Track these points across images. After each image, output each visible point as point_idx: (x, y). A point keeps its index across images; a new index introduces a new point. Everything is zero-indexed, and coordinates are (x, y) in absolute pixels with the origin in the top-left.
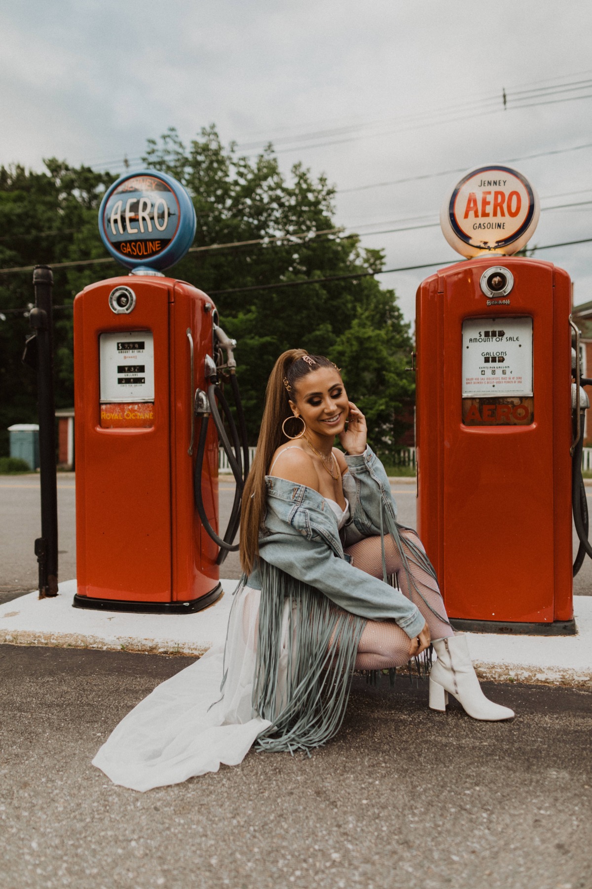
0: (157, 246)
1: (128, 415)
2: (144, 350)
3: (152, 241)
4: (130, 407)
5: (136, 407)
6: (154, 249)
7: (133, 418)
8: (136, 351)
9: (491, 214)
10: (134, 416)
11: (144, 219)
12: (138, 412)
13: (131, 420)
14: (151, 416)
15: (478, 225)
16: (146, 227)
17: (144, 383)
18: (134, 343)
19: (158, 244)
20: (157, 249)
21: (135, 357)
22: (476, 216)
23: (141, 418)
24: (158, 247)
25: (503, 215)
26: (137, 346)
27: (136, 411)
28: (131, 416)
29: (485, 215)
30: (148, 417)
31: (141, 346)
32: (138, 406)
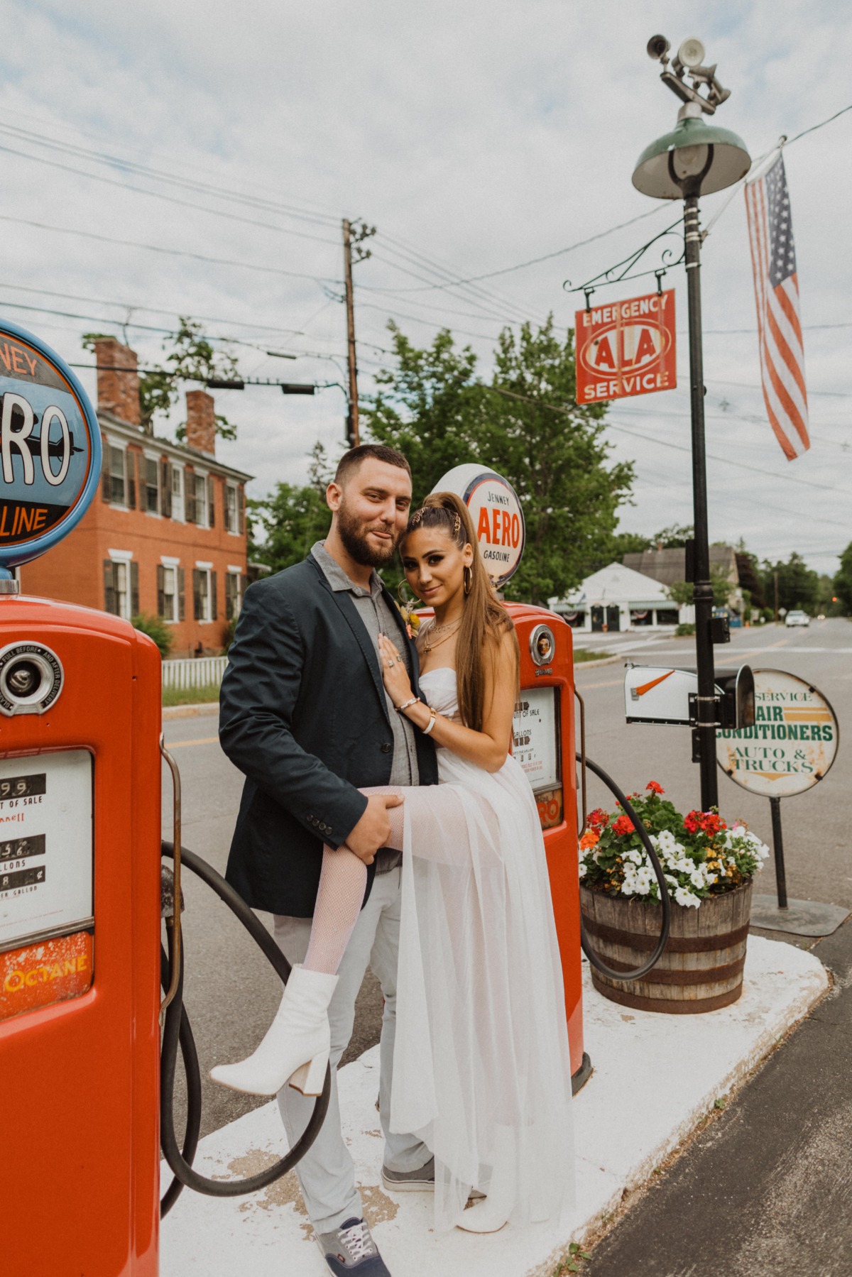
0: (38, 519)
1: (12, 982)
2: (43, 796)
3: (29, 506)
4: (23, 957)
5: (40, 952)
6: (29, 528)
7: (31, 983)
8: (21, 800)
9: (501, 542)
10: (32, 977)
11: (15, 449)
12: (45, 963)
13: (28, 989)
14: (81, 962)
15: (488, 553)
16: (18, 470)
17: (43, 879)
18: (13, 782)
19: (41, 515)
20: (36, 527)
21: (20, 817)
22: (488, 541)
23: (53, 975)
24: (39, 522)
25: (509, 545)
26: (22, 787)
27: (39, 962)
28: (27, 980)
29: (496, 541)
30: (73, 969)
31: (36, 785)
32: (47, 948)
